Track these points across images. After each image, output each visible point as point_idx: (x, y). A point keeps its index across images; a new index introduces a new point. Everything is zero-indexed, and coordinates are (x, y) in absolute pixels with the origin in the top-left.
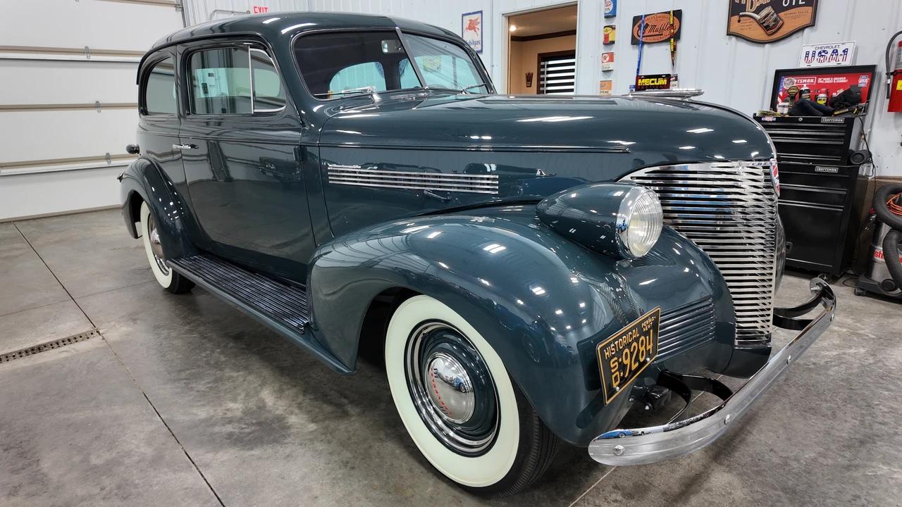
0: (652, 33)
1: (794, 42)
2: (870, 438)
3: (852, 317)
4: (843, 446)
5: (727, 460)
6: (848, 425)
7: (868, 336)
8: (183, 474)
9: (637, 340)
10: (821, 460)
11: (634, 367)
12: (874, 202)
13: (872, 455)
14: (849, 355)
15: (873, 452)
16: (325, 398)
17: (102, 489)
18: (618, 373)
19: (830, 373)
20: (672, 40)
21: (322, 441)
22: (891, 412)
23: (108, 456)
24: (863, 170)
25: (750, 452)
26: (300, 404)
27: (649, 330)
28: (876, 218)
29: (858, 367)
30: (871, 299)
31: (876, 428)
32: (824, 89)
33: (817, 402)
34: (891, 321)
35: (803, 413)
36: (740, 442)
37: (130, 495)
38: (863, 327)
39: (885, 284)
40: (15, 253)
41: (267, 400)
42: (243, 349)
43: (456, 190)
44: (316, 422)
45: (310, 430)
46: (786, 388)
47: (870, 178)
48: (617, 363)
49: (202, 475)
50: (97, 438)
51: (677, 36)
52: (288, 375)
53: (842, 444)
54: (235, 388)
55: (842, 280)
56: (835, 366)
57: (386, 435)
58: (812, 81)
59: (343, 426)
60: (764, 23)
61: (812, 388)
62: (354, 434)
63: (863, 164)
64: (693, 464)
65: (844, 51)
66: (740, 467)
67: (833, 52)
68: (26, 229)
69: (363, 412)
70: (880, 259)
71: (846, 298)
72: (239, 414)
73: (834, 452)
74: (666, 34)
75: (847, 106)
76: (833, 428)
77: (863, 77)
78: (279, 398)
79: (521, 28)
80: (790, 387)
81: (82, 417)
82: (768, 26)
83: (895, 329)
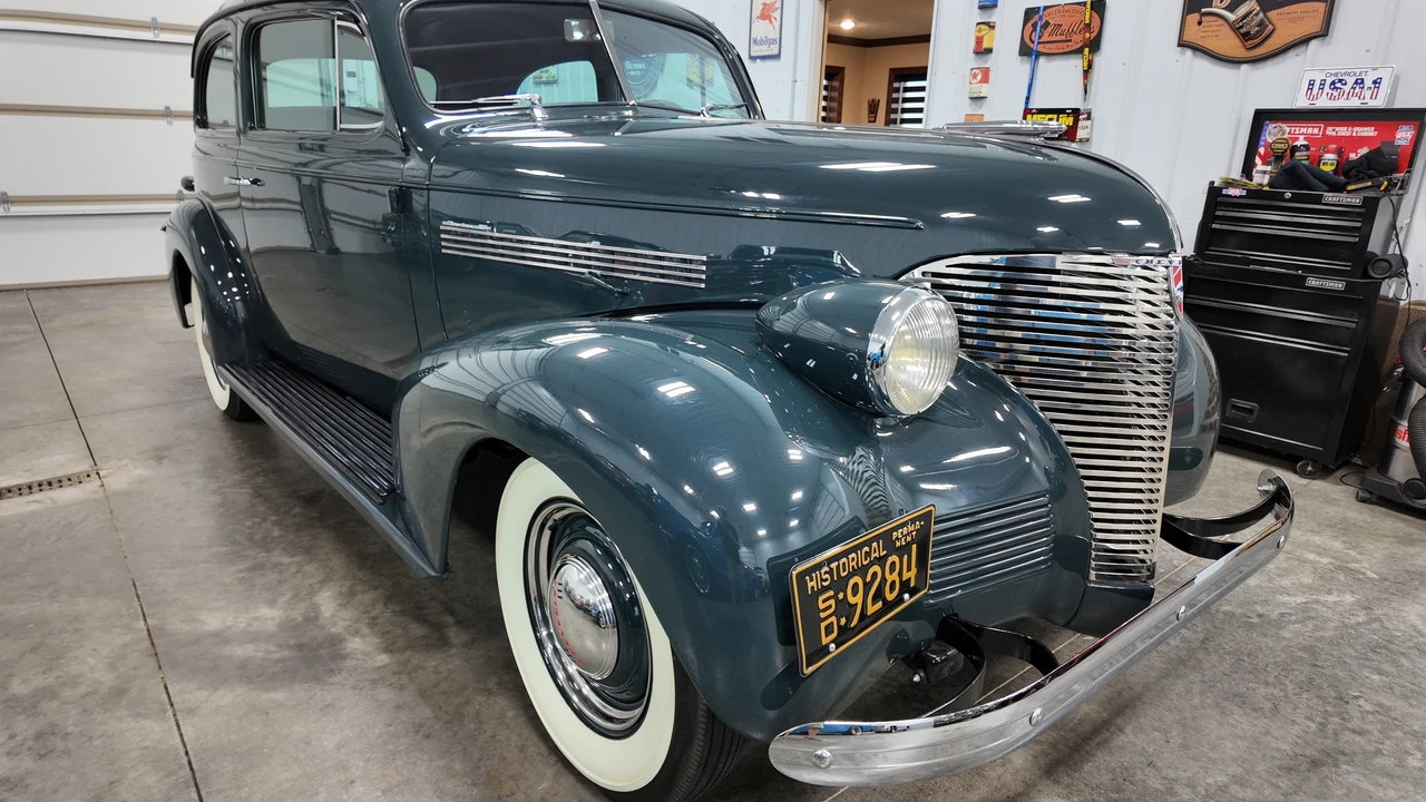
0: (1054, 38)
1: (1291, 61)
2: (1329, 755)
3: (1344, 539)
4: (1280, 768)
5: (1068, 775)
6: (1296, 730)
7: (1364, 574)
8: (148, 722)
9: (881, 561)
10: (1234, 789)
11: (871, 610)
12: (1401, 344)
13: (1327, 787)
14: (1324, 606)
15: (1330, 783)
16: (418, 613)
17: (12, 737)
18: (833, 619)
19: (1285, 634)
20: (1087, 50)
21: (390, 685)
22: (1377, 712)
23: (39, 681)
24: (1389, 289)
25: (1112, 765)
26: (374, 618)
27: (909, 544)
28: (1403, 372)
29: (1336, 628)
30: (1384, 510)
31: (1345, 738)
32: (1333, 146)
33: (1251, 685)
34: (1411, 550)
35: (1221, 701)
36: (1099, 744)
37: (51, 751)
38: (1359, 557)
39: (1409, 486)
40: (14, 338)
41: (323, 608)
42: (313, 518)
43: (637, 277)
44: (391, 652)
45: (378, 664)
46: (1200, 655)
47: (1402, 303)
48: (832, 602)
49: (178, 727)
50: (34, 650)
51: (1094, 45)
52: (371, 568)
53: (1277, 763)
54: (279, 582)
55: (1339, 474)
56: (1295, 622)
57: (500, 684)
58: (1316, 131)
59: (432, 663)
60: (1242, 27)
61: (1246, 658)
62: (446, 678)
63: (1390, 277)
64: (1008, 778)
65: (1375, 82)
66: (1087, 791)
67: (1356, 83)
68: (40, 302)
69: (474, 641)
70: (1403, 443)
71: (1339, 506)
72: (271, 627)
73: (1260, 777)
74: (1077, 40)
75: (1370, 177)
76: (1267, 733)
77: (1405, 128)
78: (343, 606)
79: (863, 25)
80: (1209, 654)
81: (23, 613)
82: (1248, 33)
83: (1414, 565)
